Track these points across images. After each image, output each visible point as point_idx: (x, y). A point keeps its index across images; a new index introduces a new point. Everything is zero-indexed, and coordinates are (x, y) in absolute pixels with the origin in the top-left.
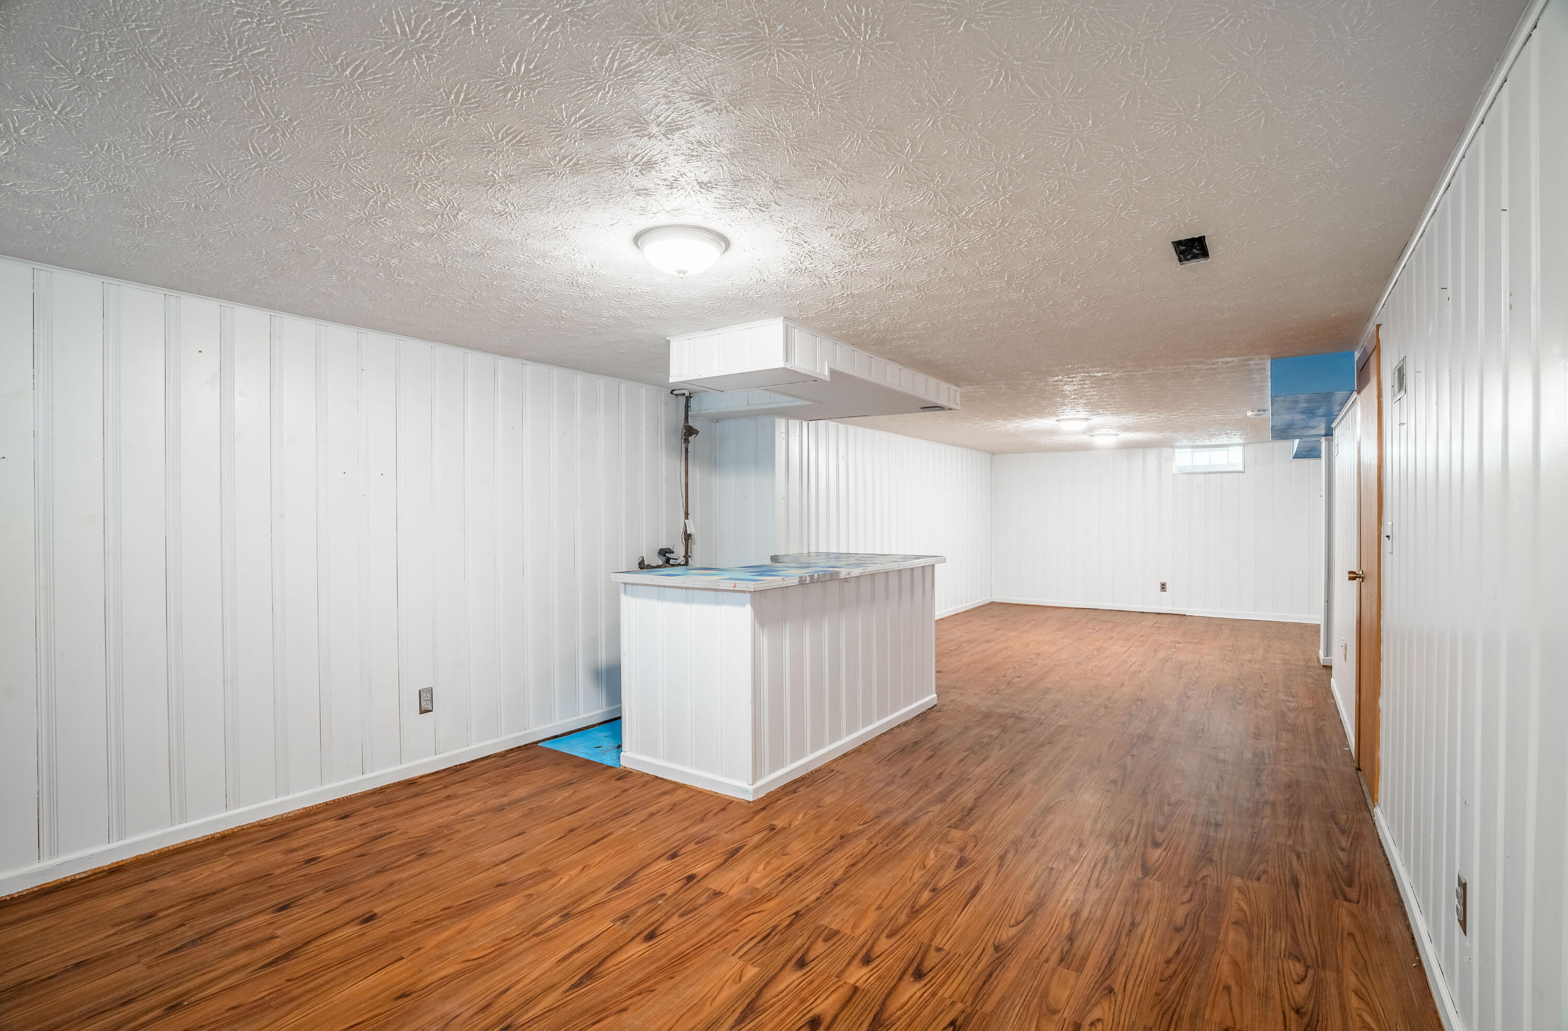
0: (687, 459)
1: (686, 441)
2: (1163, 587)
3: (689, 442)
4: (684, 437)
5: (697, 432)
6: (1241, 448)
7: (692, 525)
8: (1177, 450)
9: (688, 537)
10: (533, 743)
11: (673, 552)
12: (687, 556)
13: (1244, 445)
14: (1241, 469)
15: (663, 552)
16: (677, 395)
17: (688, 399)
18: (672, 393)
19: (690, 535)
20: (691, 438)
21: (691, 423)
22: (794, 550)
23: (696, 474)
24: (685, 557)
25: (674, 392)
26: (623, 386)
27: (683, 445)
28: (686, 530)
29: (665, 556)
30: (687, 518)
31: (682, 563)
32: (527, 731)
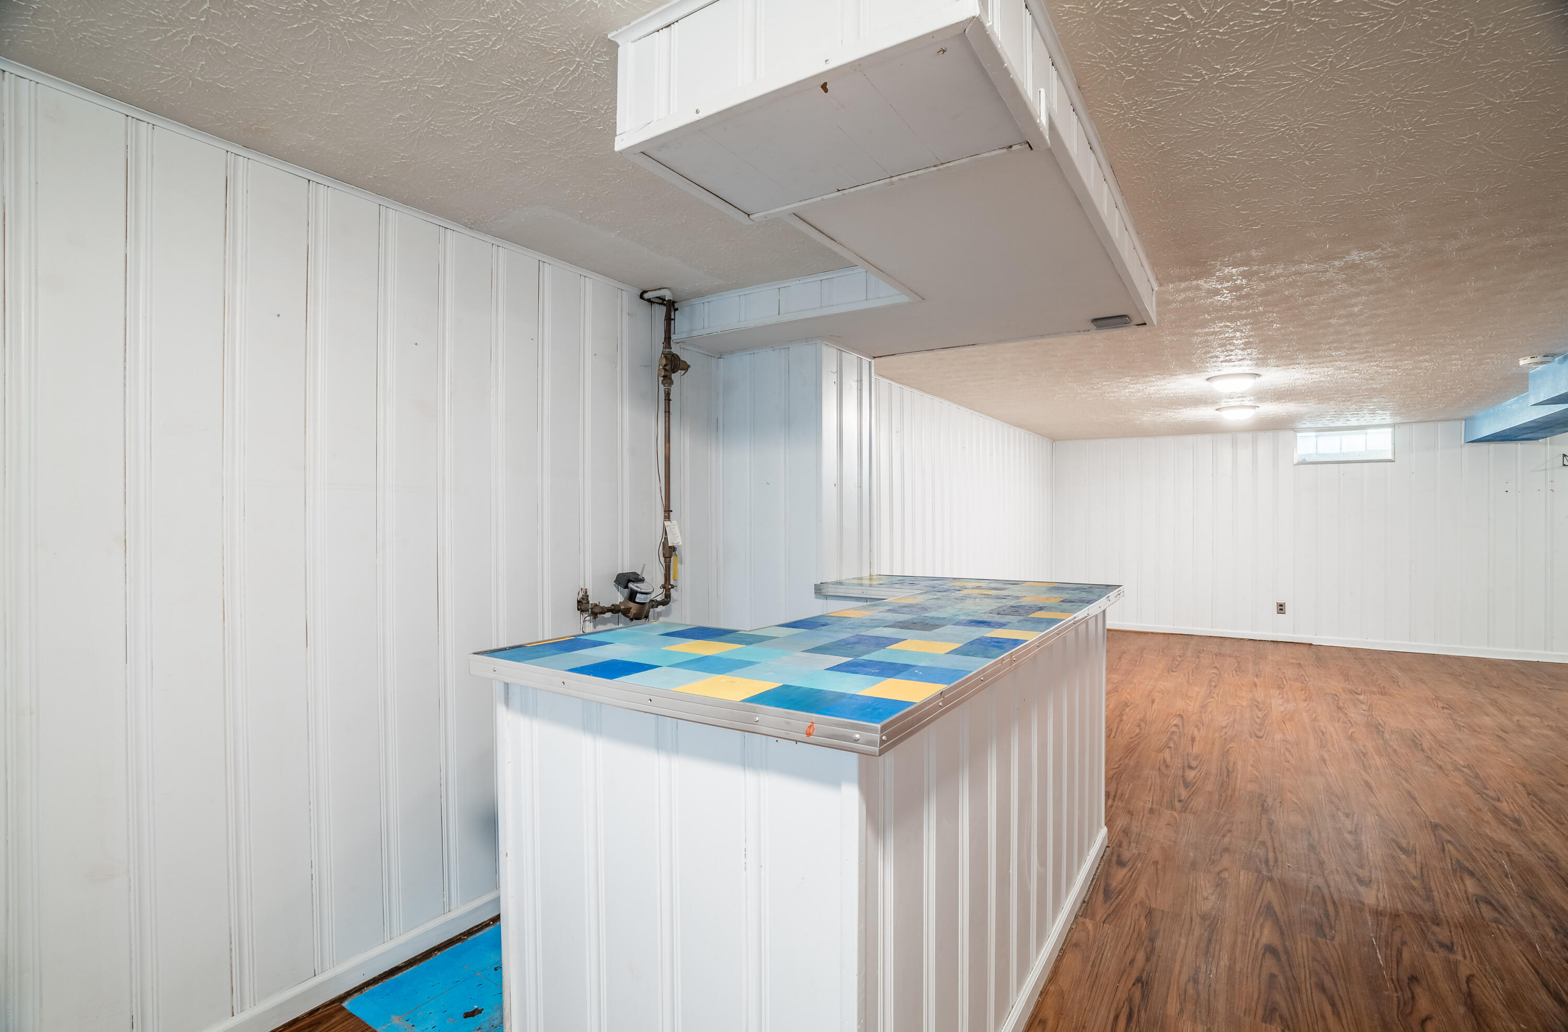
0: (668, 412)
1: (667, 380)
2: (1281, 608)
3: (671, 383)
4: (663, 373)
5: (686, 367)
6: (1390, 430)
7: (677, 530)
8: (1299, 434)
9: (669, 552)
10: (333, 1002)
11: (642, 580)
12: (667, 586)
13: (1394, 426)
14: (1390, 457)
15: (625, 580)
16: (649, 300)
17: (671, 306)
18: (641, 297)
19: (673, 549)
20: (675, 377)
21: (675, 349)
22: (849, 573)
23: (683, 442)
24: (664, 587)
25: (646, 296)
26: (547, 270)
27: (662, 388)
28: (666, 539)
29: (626, 587)
30: (667, 517)
31: (659, 599)
32: (320, 979)
